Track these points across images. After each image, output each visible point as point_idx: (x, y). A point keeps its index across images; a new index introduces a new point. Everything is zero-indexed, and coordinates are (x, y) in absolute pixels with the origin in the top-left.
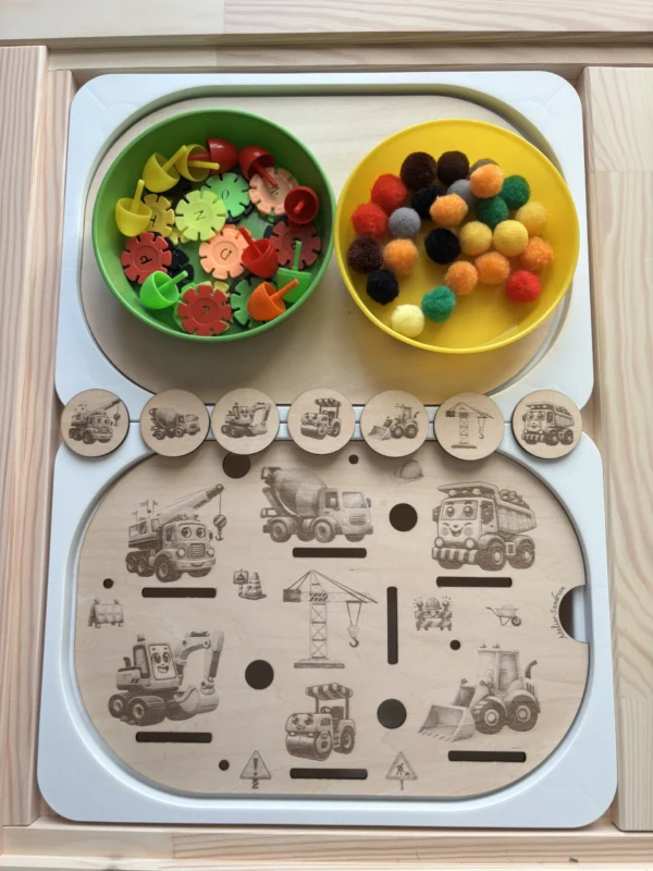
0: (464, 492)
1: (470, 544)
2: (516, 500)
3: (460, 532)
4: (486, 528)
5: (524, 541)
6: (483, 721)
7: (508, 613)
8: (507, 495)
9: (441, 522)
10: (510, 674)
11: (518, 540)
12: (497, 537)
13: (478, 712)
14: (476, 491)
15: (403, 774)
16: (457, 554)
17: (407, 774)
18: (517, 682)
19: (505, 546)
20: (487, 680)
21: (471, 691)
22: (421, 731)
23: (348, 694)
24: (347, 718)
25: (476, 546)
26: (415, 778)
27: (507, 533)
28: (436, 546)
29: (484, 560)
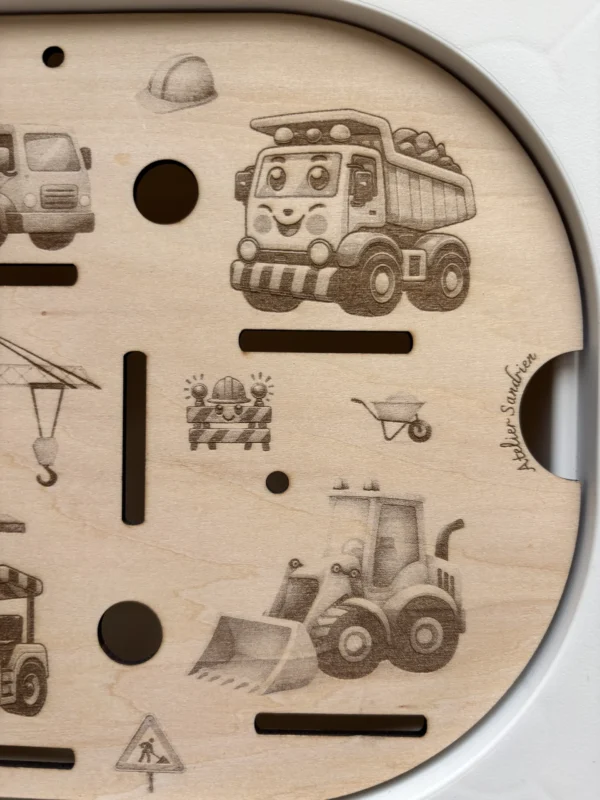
0: (311, 132)
1: (320, 253)
2: (432, 152)
3: (297, 225)
4: (360, 215)
5: (446, 247)
6: (335, 651)
7: (402, 412)
8: (411, 140)
9: (254, 202)
10: (401, 549)
11: (433, 243)
12: (384, 237)
13: (326, 631)
14: (338, 131)
15: (154, 759)
16: (288, 277)
17: (162, 760)
18: (417, 568)
19: (400, 260)
20: (347, 561)
21: (311, 586)
22: (195, 671)
23: (32, 589)
24: (31, 641)
25: (333, 259)
26: (180, 768)
27: (409, 229)
28: (241, 258)
29: (351, 292)
